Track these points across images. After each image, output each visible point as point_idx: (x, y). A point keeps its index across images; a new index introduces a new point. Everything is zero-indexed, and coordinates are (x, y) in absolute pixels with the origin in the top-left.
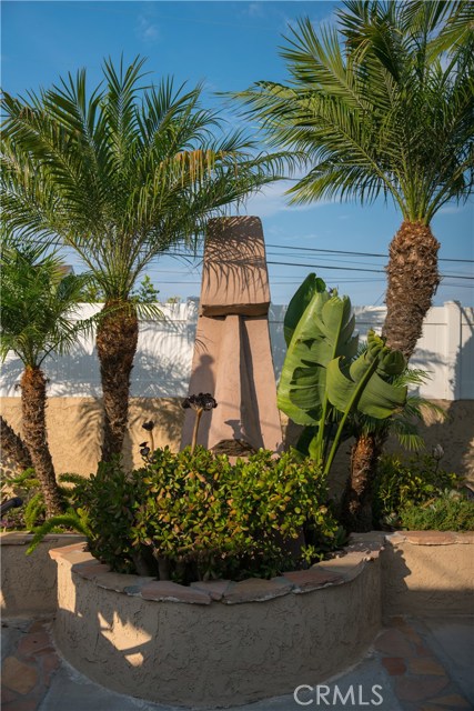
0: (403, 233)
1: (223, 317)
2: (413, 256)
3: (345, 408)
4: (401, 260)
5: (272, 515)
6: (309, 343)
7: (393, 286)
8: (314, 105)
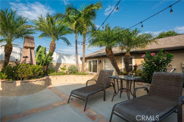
0: (52, 42)
1: (27, 48)
2: (53, 45)
3: (45, 60)
4: (51, 45)
5: (36, 71)
6: (40, 52)
7: (50, 48)
8: (42, 25)
